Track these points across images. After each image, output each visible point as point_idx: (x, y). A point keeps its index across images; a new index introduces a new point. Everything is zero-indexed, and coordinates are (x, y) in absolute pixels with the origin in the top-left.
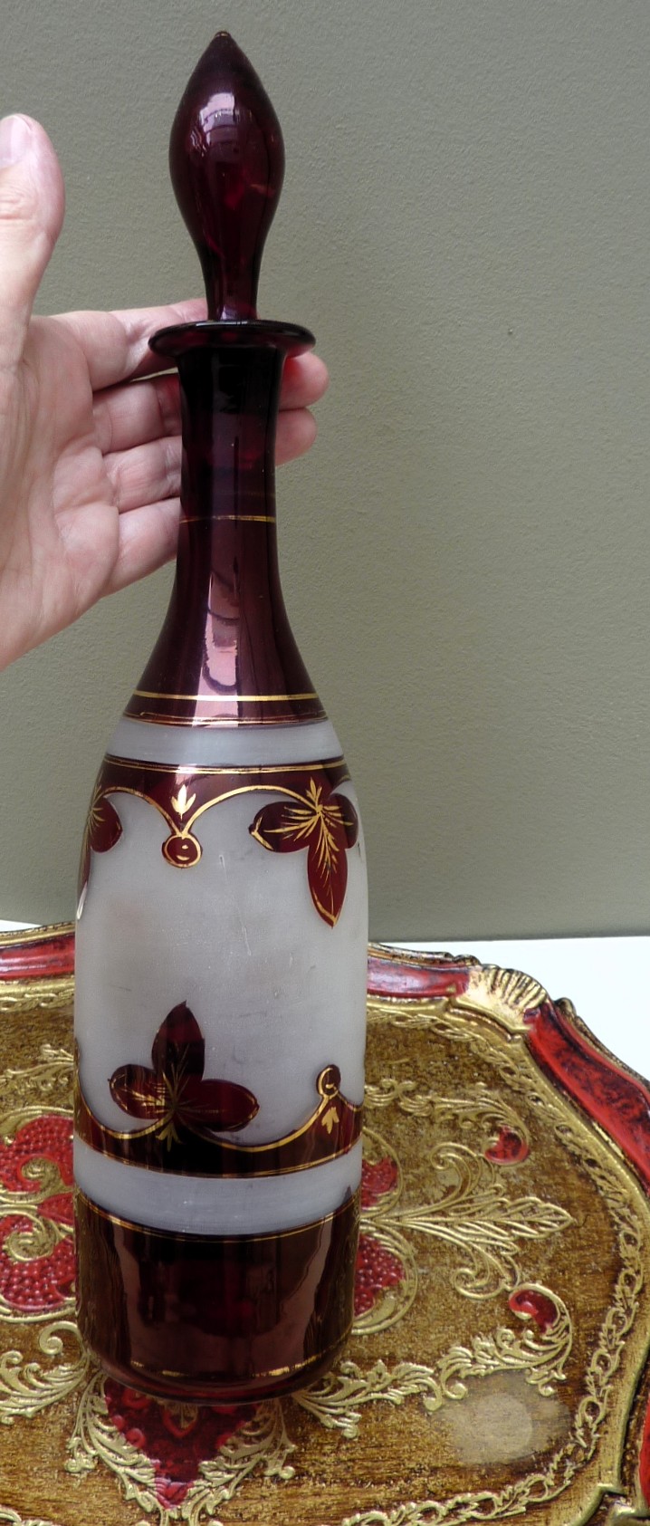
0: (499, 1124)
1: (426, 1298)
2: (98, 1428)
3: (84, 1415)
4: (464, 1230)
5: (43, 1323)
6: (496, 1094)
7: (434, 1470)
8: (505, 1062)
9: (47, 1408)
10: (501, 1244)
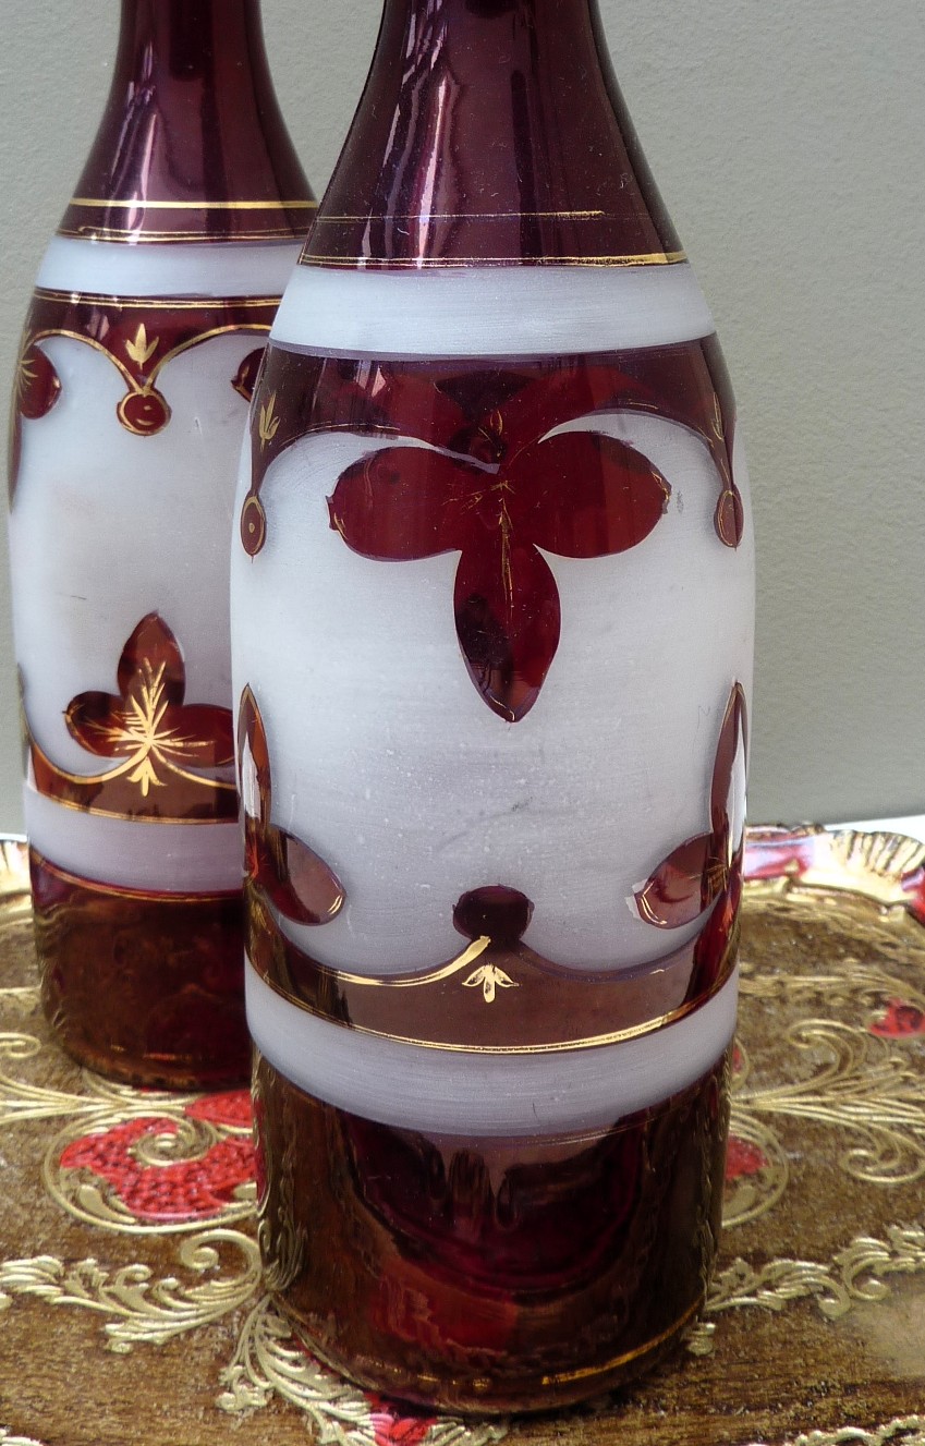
0: (886, 998)
1: (803, 1186)
2: (274, 1354)
3: (251, 1339)
4: (852, 1109)
5: (187, 1234)
6: (875, 968)
7: (850, 1389)
8: (882, 937)
9: (190, 1332)
10: (913, 1121)
